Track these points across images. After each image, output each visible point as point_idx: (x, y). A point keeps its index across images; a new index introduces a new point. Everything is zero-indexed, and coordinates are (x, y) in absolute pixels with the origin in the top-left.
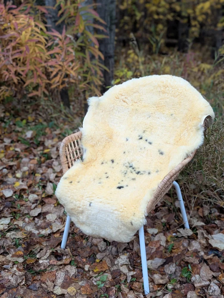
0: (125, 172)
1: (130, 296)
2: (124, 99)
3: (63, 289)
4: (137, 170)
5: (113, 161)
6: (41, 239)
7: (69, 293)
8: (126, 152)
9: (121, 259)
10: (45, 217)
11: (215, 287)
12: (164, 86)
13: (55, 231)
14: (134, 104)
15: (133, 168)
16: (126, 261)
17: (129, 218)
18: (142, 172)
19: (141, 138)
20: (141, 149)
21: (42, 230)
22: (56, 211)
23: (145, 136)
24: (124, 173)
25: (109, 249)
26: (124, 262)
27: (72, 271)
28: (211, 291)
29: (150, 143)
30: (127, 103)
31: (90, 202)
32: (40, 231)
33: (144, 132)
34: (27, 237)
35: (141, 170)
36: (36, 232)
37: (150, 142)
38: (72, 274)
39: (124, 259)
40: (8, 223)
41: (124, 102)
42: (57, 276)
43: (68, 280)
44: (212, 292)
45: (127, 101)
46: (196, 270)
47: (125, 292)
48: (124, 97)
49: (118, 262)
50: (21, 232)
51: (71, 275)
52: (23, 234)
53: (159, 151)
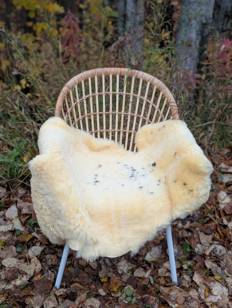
1: (172, 293)
6: (25, 291)
9: (121, 266)
11: (219, 247)
13: (32, 275)
16: (129, 266)
22: (8, 254)
25: (102, 263)
26: (128, 268)
27: (95, 303)
28: (218, 252)
34: (7, 298)
36: (10, 287)
39: (125, 264)
44: (220, 253)
46: (193, 241)
47: (164, 292)
49: (121, 270)
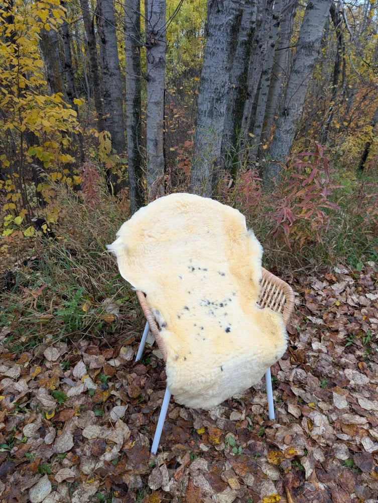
0: (210, 312)
1: (278, 434)
2: (149, 234)
3: (223, 491)
4: (219, 303)
5: (187, 308)
6: (120, 467)
7: (236, 489)
8: (190, 291)
10: (84, 438)
11: (299, 371)
12: (183, 206)
13: (122, 443)
14: (162, 235)
15: (213, 304)
17: (272, 354)
18: (224, 303)
19: (193, 269)
20: (202, 280)
21: (103, 455)
22: (87, 421)
23: (194, 265)
24: (212, 314)
27: (202, 465)
28: (299, 376)
29: (205, 270)
30: (153, 237)
31: (220, 367)
32: (102, 458)
33: (191, 261)
34: (101, 481)
35: (220, 301)
37: (204, 268)
38: (206, 468)
40: (50, 489)
41: (150, 237)
42: (198, 485)
43: (213, 477)
45: (153, 235)
47: (270, 435)
48: (148, 231)
49: (214, 415)
50: (84, 482)
51: (207, 470)
52: (89, 482)
53: (220, 273)
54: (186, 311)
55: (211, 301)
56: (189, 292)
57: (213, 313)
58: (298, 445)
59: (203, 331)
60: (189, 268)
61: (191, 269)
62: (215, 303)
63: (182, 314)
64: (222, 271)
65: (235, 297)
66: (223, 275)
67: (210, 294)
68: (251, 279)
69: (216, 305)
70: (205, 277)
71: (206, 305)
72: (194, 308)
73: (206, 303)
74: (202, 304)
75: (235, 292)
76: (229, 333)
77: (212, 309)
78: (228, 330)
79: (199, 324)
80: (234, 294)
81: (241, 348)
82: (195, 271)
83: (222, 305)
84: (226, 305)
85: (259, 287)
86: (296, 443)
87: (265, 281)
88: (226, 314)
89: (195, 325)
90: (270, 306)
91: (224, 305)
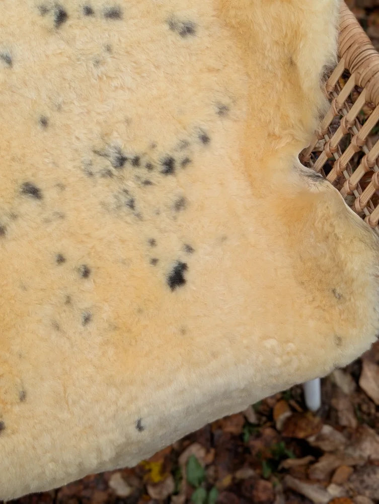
54: (29, 205)
55: (129, 153)
56: (44, 122)
57: (131, 205)
58: (367, 487)
59: (88, 284)
60: (44, 11)
61: (51, 18)
62: (143, 161)
63: (14, 217)
64: (185, 14)
65: (228, 123)
66: (188, 30)
67: (128, 121)
68: (292, 63)
69: (150, 167)
70: (109, 49)
71: (109, 174)
72: (61, 187)
73: (108, 163)
74: (95, 169)
75: (226, 101)
76: (180, 290)
77: (131, 185)
78: (177, 279)
79: (76, 255)
80: (223, 111)
81: (215, 355)
82: (69, 22)
83: (169, 166)
84: (186, 162)
85: (318, 98)
86: (362, 482)
87: (346, 75)
88: (180, 204)
89: (61, 260)
90: (346, 187)
91: (177, 165)
